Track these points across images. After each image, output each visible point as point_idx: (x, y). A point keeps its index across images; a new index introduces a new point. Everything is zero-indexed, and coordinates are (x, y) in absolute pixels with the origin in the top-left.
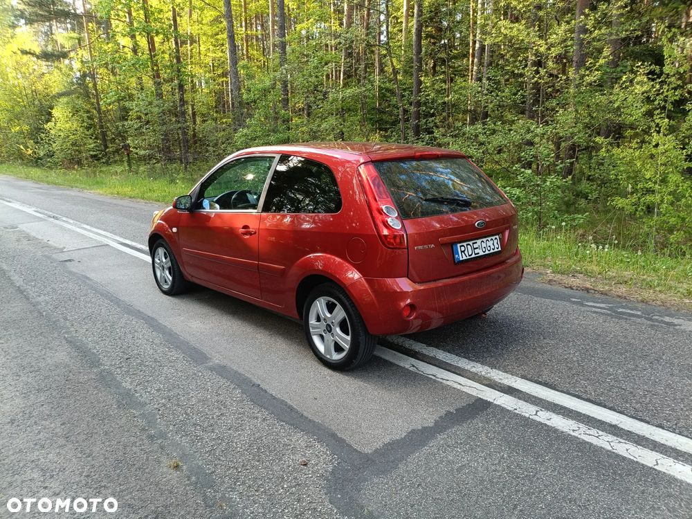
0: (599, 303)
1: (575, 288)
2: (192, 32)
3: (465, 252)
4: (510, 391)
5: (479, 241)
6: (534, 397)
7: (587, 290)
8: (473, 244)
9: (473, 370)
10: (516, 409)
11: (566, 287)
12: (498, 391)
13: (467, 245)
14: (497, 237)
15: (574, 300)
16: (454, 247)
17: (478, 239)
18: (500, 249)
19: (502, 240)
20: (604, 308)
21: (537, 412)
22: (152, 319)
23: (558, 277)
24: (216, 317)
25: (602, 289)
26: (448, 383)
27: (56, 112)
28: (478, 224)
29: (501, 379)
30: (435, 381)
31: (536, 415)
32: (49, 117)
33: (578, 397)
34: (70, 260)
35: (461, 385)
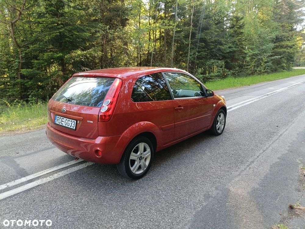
8: (62, 119)
13: (60, 118)
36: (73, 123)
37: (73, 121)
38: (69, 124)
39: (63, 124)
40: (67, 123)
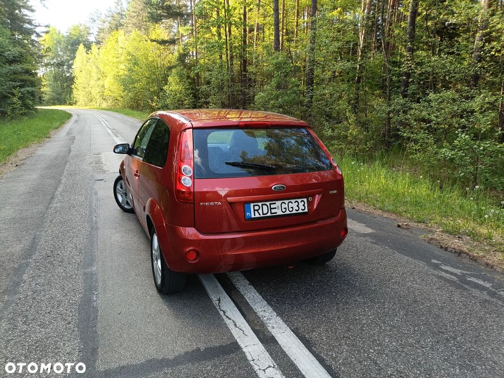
0: (457, 268)
1: (449, 250)
2: (259, 22)
3: (258, 211)
4: (268, 341)
5: (278, 203)
6: (283, 352)
7: (460, 253)
9: (260, 314)
10: (253, 360)
11: (441, 247)
12: (259, 339)
14: (305, 200)
15: (435, 261)
16: (246, 206)
17: (277, 200)
18: (306, 210)
19: (310, 204)
20: (455, 275)
21: (270, 367)
22: (97, 228)
23: (445, 236)
24: (135, 233)
25: (476, 255)
26: (227, 321)
27: (170, 79)
28: (275, 188)
29: (273, 328)
30: (220, 317)
31: (264, 370)
32: (166, 82)
33: (322, 361)
34: (102, 180)
35: (236, 325)
36: (301, 205)
37: (299, 200)
38: (292, 208)
39: (276, 213)
40: (285, 208)
